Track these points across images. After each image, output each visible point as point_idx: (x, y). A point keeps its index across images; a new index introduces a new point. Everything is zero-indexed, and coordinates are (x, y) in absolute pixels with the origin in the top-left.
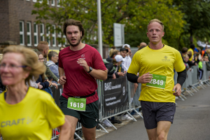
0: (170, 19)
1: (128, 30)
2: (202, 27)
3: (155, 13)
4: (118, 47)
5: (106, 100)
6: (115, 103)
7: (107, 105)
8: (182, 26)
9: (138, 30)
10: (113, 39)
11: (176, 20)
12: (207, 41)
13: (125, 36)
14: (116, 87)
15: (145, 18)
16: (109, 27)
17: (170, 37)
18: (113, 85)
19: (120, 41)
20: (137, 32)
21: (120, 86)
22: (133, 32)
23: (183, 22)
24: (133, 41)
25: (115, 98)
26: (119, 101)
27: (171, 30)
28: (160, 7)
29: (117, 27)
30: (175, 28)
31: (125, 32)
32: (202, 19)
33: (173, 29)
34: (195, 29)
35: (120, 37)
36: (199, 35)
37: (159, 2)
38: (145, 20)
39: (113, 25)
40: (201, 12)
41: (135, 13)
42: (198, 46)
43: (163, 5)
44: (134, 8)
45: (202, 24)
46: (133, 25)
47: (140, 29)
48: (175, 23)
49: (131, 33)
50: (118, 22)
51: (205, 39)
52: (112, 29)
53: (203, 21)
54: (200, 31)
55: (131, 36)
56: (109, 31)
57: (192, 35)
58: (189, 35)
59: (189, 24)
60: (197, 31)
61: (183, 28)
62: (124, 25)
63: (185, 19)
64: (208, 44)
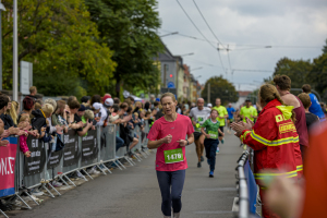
0: (96, 59)
2: (136, 72)
3: (75, 49)
8: (113, 69)
9: (50, 74)
11: (105, 61)
13: (34, 81)
15: (61, 55)
17: (92, 84)
19: (27, 87)
22: (43, 74)
27: (97, 73)
28: (83, 41)
29: (24, 67)
31: (34, 71)
32: (134, 59)
34: (125, 72)
35: (28, 81)
37: (83, 34)
38: (62, 58)
40: (134, 49)
41: (48, 48)
43: (88, 38)
44: (45, 40)
45: (135, 66)
47: (53, 71)
48: (104, 64)
53: (136, 63)
54: (131, 76)
55: (40, 81)
57: (118, 81)
58: (114, 82)
60: (125, 76)
62: (31, 64)
63: (113, 59)
64: (139, 96)
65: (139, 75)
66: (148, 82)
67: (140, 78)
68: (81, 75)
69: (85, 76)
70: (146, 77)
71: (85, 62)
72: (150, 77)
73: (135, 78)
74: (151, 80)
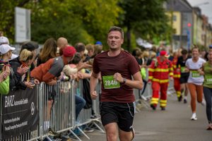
0: (98, 5)
1: (36, 18)
2: (145, 19)
4: (20, 44)
5: (5, 122)
6: (19, 126)
7: (7, 129)
8: (117, 15)
9: (51, 19)
10: (14, 31)
12: (151, 38)
13: (32, 26)
14: (21, 102)
16: (8, 12)
17: (98, 31)
18: (17, 99)
19: (24, 35)
20: (49, 22)
21: (26, 101)
22: (45, 21)
23: (118, 9)
24: (45, 35)
25: (18, 119)
26: (25, 123)
27: (100, 21)
29: (20, 14)
30: (106, 18)
31: (32, 21)
32: (144, 7)
33: (103, 20)
34: (135, 20)
35: (24, 28)
36: (139, 29)
38: (62, 5)
39: (14, 10)
42: (138, 46)
45: (146, 13)
46: (42, 10)
47: (54, 18)
48: (106, 10)
49: (41, 23)
50: (21, 6)
51: (148, 36)
52: (13, 16)
53: (146, 10)
54: (141, 23)
55: (41, 28)
56: (8, 18)
57: (129, 29)
58: (126, 29)
59: (125, 12)
60: (135, 24)
61: (117, 19)
62: (29, 11)
63: (120, 5)
64: (153, 43)
65: (149, 22)
66: (158, 29)
67: (150, 25)
68: (85, 22)
69: (90, 23)
70: (156, 24)
71: (87, 8)
72: (160, 23)
73: (144, 25)
74: (161, 26)
